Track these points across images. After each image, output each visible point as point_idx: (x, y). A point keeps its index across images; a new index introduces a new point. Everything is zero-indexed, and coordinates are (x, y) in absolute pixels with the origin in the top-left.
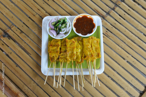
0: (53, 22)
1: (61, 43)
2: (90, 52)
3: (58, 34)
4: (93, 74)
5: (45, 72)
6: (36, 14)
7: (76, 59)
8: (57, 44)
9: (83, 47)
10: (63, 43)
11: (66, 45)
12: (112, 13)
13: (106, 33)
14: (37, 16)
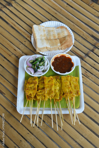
0: (31, 60)
1: (39, 81)
2: (68, 89)
3: (35, 71)
4: (73, 113)
5: (21, 111)
6: (12, 54)
7: (55, 96)
8: (34, 82)
9: (62, 85)
10: (41, 81)
11: (44, 83)
12: (91, 54)
13: (85, 74)
14: (13, 56)
